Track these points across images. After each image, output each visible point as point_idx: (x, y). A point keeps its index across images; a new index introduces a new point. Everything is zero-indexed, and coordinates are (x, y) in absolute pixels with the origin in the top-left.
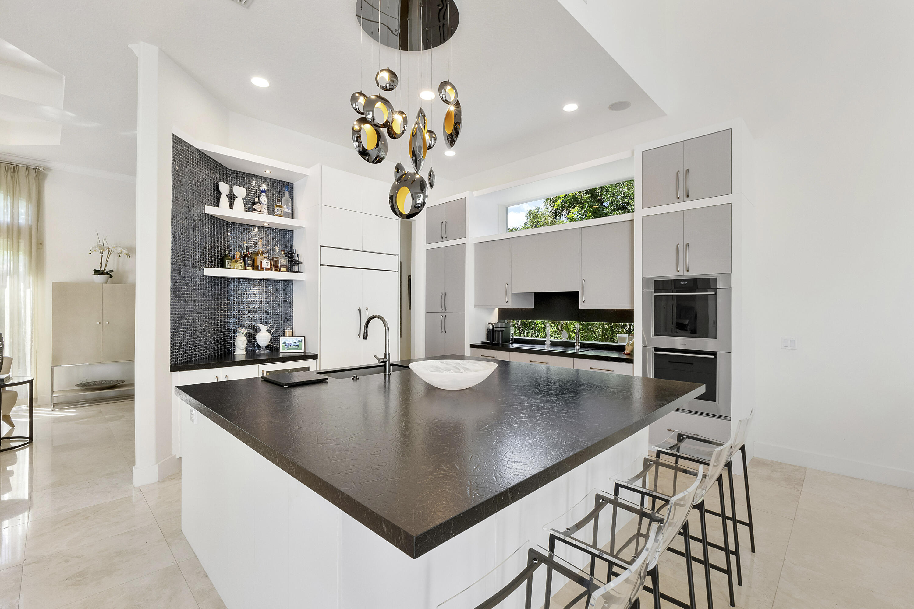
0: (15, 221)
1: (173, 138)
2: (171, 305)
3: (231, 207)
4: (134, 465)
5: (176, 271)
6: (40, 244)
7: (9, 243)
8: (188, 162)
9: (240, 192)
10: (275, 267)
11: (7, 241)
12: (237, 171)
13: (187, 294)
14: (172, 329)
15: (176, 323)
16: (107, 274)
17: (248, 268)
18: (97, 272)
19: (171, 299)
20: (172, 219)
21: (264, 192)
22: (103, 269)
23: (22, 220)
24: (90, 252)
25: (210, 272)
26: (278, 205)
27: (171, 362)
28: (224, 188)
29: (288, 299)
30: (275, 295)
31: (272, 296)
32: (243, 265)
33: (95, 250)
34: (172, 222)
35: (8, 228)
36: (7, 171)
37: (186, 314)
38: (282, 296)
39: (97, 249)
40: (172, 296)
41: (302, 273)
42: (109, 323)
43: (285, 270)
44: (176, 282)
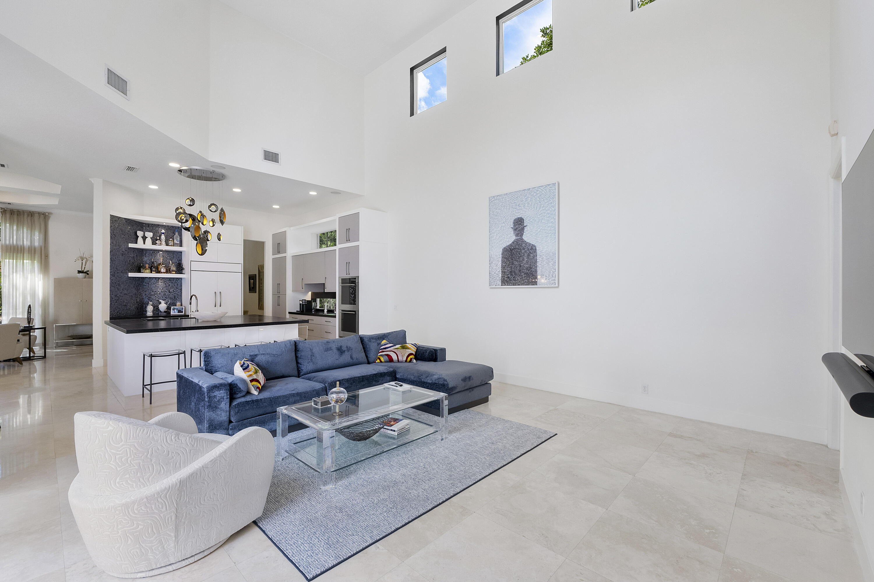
0: (33, 244)
1: (110, 217)
2: (110, 290)
3: (144, 243)
4: (93, 359)
5: (112, 275)
6: (47, 256)
7: (29, 256)
8: (119, 225)
9: (149, 235)
10: (168, 271)
11: (28, 255)
12: (148, 224)
13: (119, 285)
14: (111, 301)
15: (113, 298)
16: (85, 273)
17: (153, 272)
18: (79, 272)
19: (110, 288)
20: (110, 252)
21: (163, 233)
22: (83, 270)
23: (37, 244)
24: (75, 261)
25: (131, 275)
26: (170, 240)
27: (110, 316)
28: (140, 234)
29: (179, 287)
30: (171, 285)
31: (169, 286)
32: (150, 271)
33: (78, 260)
34: (110, 254)
35: (29, 248)
36: (28, 217)
37: (118, 294)
38: (175, 286)
39: (79, 259)
40: (110, 287)
41: (184, 274)
42: (86, 301)
43: (175, 273)
44: (112, 280)
